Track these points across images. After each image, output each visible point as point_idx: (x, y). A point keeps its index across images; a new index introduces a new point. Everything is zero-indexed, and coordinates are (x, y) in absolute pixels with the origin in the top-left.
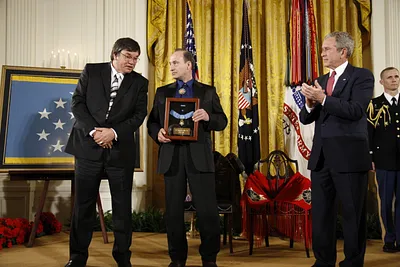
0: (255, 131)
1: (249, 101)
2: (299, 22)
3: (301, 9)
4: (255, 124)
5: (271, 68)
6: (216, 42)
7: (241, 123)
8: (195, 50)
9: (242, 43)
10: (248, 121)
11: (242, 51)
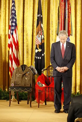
0: (43, 55)
1: (40, 41)
2: (63, 8)
3: (64, 2)
4: (43, 52)
5: (52, 22)
6: (25, 8)
7: (37, 51)
8: (16, 16)
9: (38, 14)
10: (40, 50)
11: (38, 17)
